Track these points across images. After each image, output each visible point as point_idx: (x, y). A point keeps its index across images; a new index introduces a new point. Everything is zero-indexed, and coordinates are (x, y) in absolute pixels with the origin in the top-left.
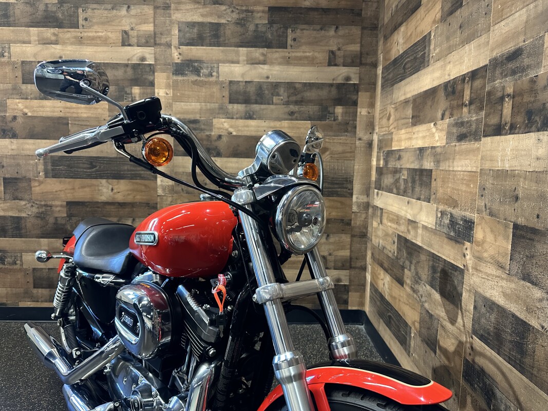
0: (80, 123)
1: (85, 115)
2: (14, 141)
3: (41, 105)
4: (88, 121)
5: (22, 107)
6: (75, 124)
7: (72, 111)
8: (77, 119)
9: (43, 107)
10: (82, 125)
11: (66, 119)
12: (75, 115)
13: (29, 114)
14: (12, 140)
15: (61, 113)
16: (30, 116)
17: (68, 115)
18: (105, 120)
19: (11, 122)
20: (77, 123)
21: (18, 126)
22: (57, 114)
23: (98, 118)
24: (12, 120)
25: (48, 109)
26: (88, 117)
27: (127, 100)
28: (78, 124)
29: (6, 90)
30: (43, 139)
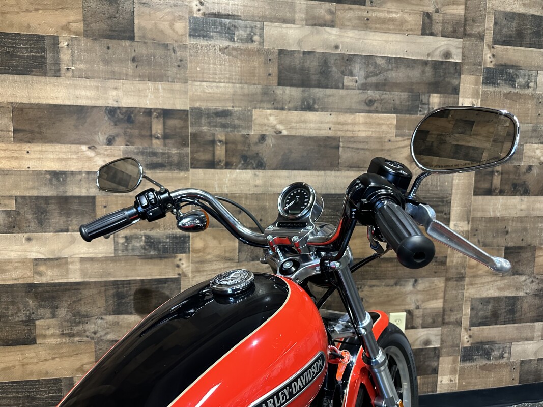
0: (355, 146)
1: (363, 134)
2: (260, 173)
3: (303, 118)
4: (367, 143)
5: (275, 122)
6: (348, 147)
7: (346, 127)
8: (352, 140)
9: (305, 122)
10: (358, 149)
11: (336, 139)
12: (349, 134)
13: (285, 133)
14: (257, 172)
15: (330, 131)
16: (285, 136)
17: (340, 134)
18: (390, 141)
19: (256, 144)
20: (351, 145)
21: (266, 150)
22: (324, 133)
23: (381, 138)
24: (259, 141)
25: (312, 125)
26: (367, 137)
27: (421, 113)
28: (352, 148)
29: (253, 95)
30: (302, 170)
